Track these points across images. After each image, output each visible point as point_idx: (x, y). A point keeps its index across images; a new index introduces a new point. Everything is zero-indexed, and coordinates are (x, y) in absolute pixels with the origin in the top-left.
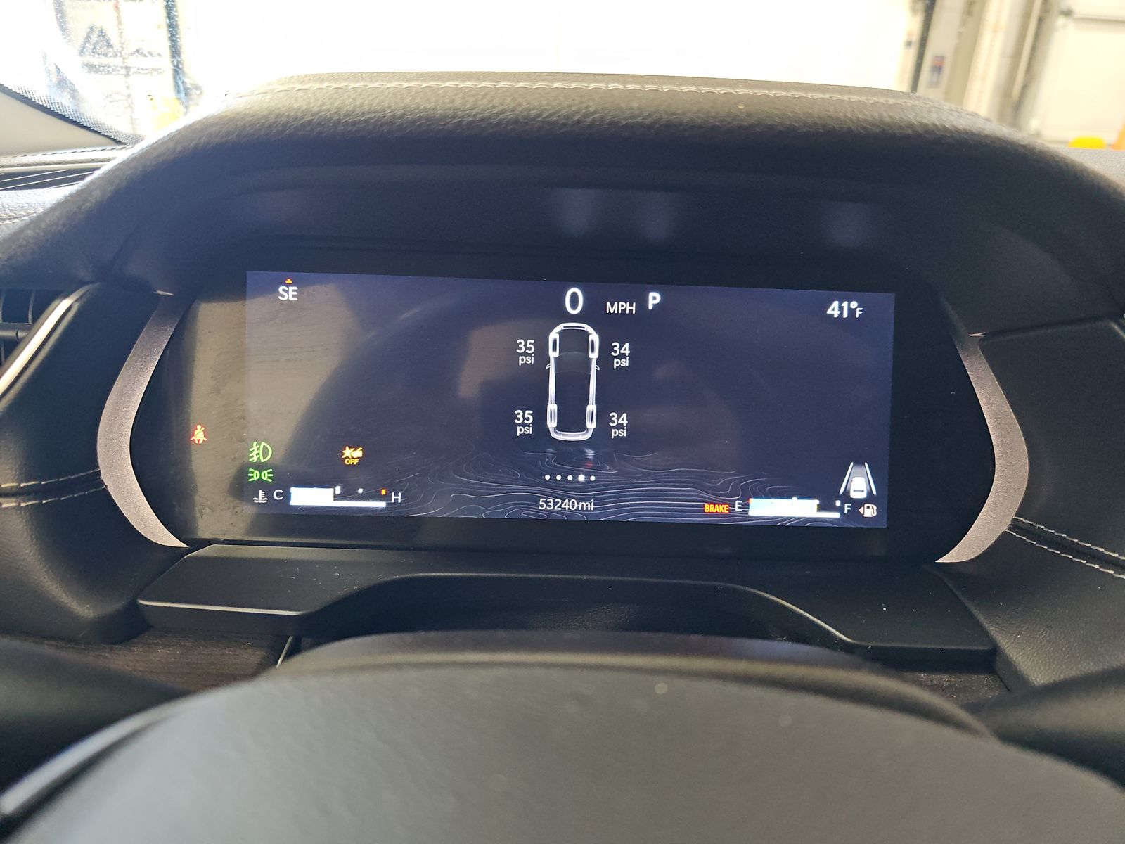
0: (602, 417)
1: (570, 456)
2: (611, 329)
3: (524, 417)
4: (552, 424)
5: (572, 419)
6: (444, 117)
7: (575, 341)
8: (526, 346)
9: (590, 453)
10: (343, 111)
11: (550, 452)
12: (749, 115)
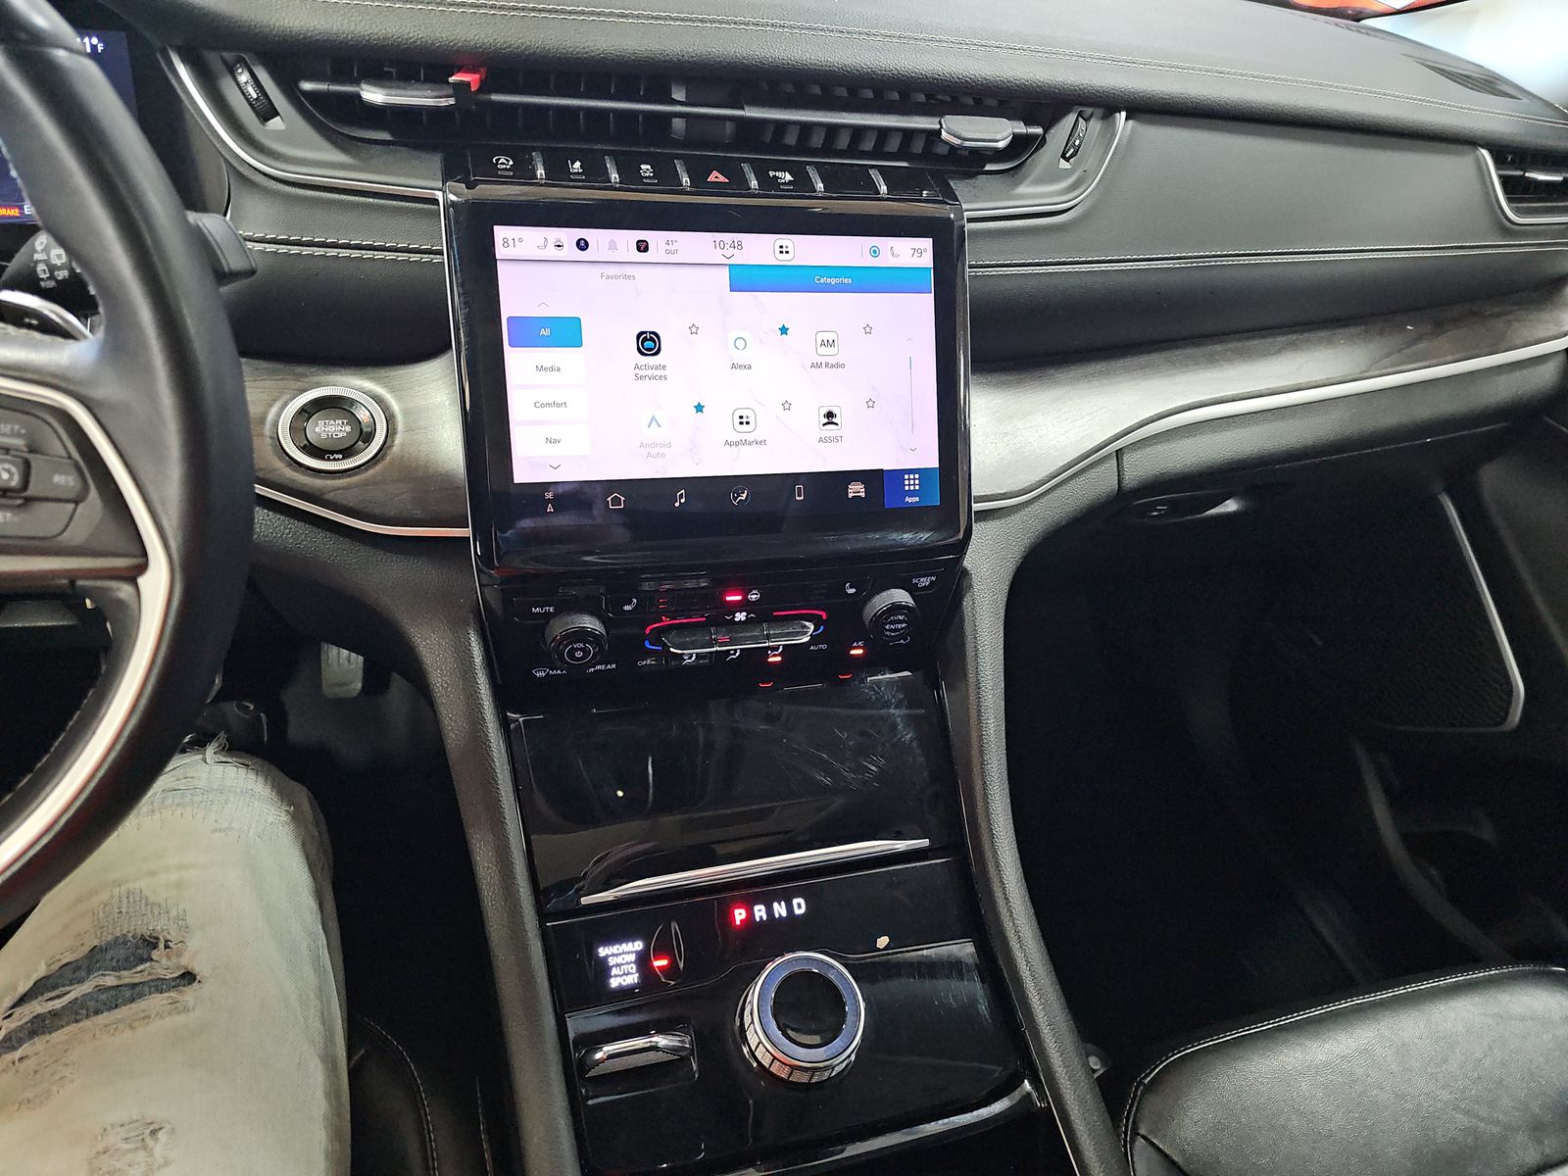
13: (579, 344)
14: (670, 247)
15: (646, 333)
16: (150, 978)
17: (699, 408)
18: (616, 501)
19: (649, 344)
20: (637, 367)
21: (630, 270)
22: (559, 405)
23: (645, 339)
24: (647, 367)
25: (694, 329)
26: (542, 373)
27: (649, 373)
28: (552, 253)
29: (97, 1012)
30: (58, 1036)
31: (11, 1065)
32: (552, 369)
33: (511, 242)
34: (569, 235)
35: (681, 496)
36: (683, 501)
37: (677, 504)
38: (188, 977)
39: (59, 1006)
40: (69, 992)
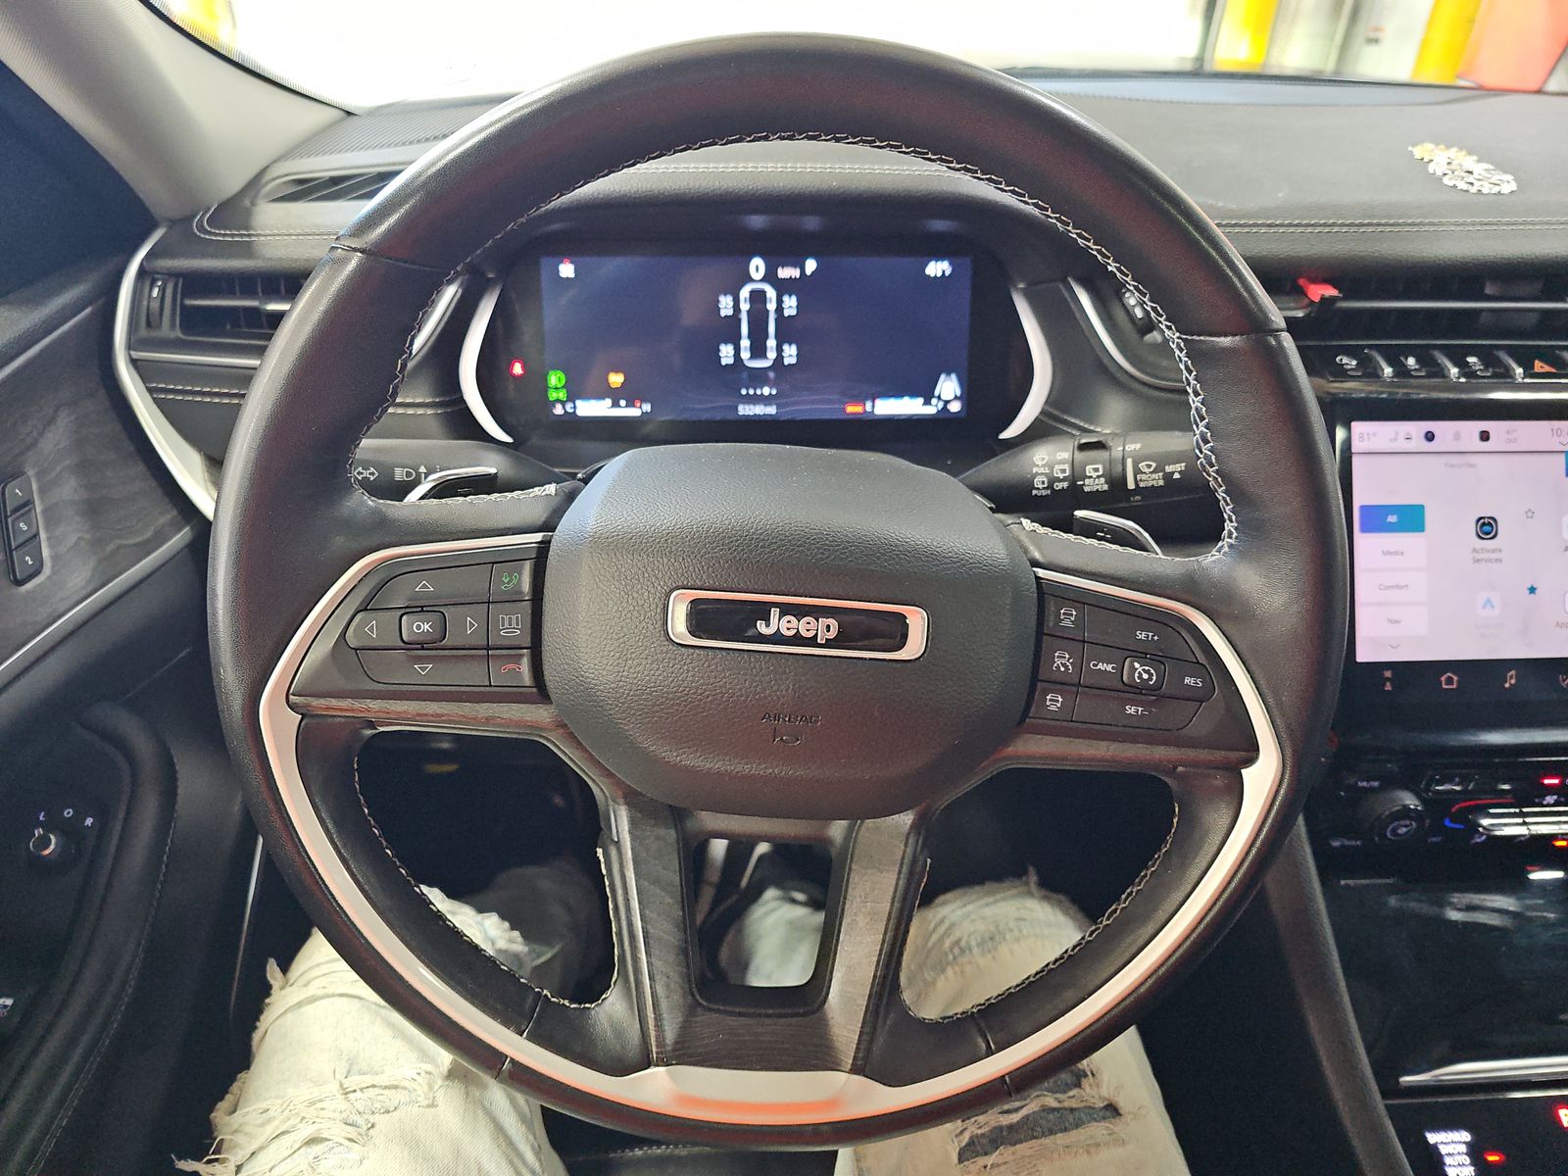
0: (779, 349)
1: (758, 377)
2: (783, 287)
3: (726, 353)
4: (745, 355)
5: (758, 351)
6: (684, 193)
7: (758, 297)
8: (726, 305)
9: (772, 375)
10: (633, 191)
11: (745, 375)
12: (839, 188)
13: (1423, 531)
14: (1510, 436)
15: (1484, 518)
16: (1082, 1105)
17: (1532, 590)
18: (1450, 681)
19: (1487, 528)
20: (1475, 551)
21: (1473, 459)
22: (1401, 588)
23: (1484, 524)
24: (1484, 550)
25: (1530, 514)
26: (1388, 557)
27: (1486, 556)
28: (1402, 445)
29: (1052, 1132)
30: (1022, 1149)
31: (982, 1169)
32: (1396, 553)
33: (1366, 437)
34: (1417, 428)
35: (1511, 677)
36: (1513, 681)
37: (1507, 685)
38: (1112, 1110)
39: (1015, 1120)
40: (1022, 1107)
